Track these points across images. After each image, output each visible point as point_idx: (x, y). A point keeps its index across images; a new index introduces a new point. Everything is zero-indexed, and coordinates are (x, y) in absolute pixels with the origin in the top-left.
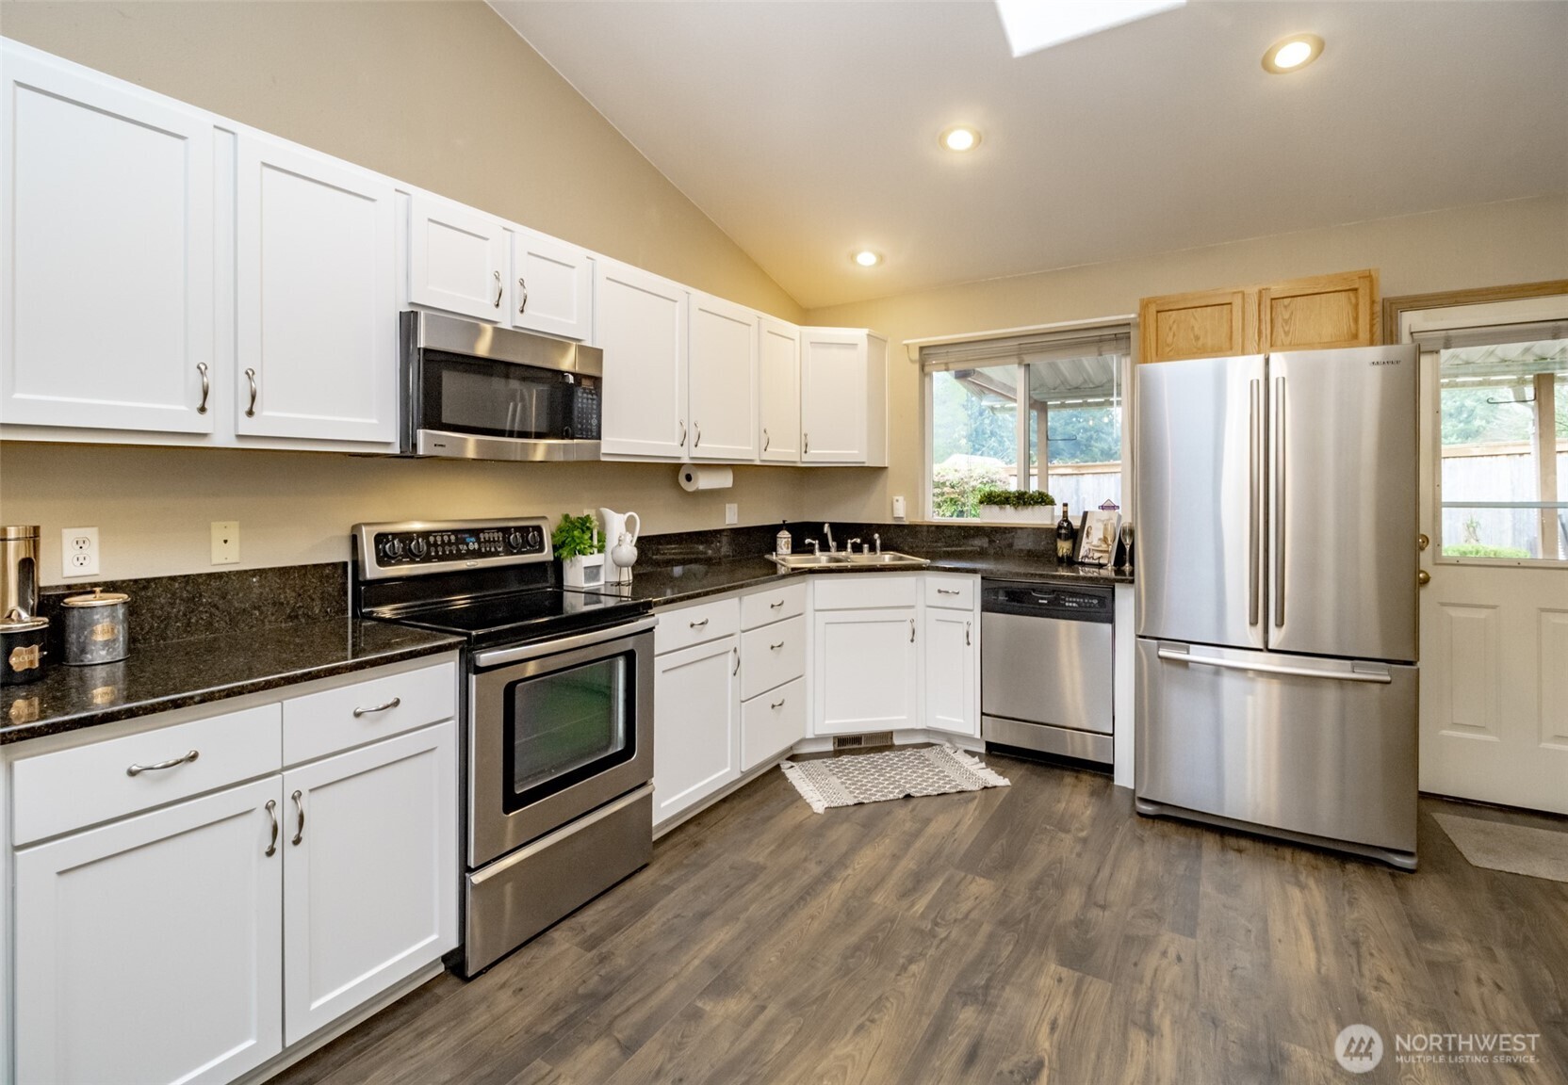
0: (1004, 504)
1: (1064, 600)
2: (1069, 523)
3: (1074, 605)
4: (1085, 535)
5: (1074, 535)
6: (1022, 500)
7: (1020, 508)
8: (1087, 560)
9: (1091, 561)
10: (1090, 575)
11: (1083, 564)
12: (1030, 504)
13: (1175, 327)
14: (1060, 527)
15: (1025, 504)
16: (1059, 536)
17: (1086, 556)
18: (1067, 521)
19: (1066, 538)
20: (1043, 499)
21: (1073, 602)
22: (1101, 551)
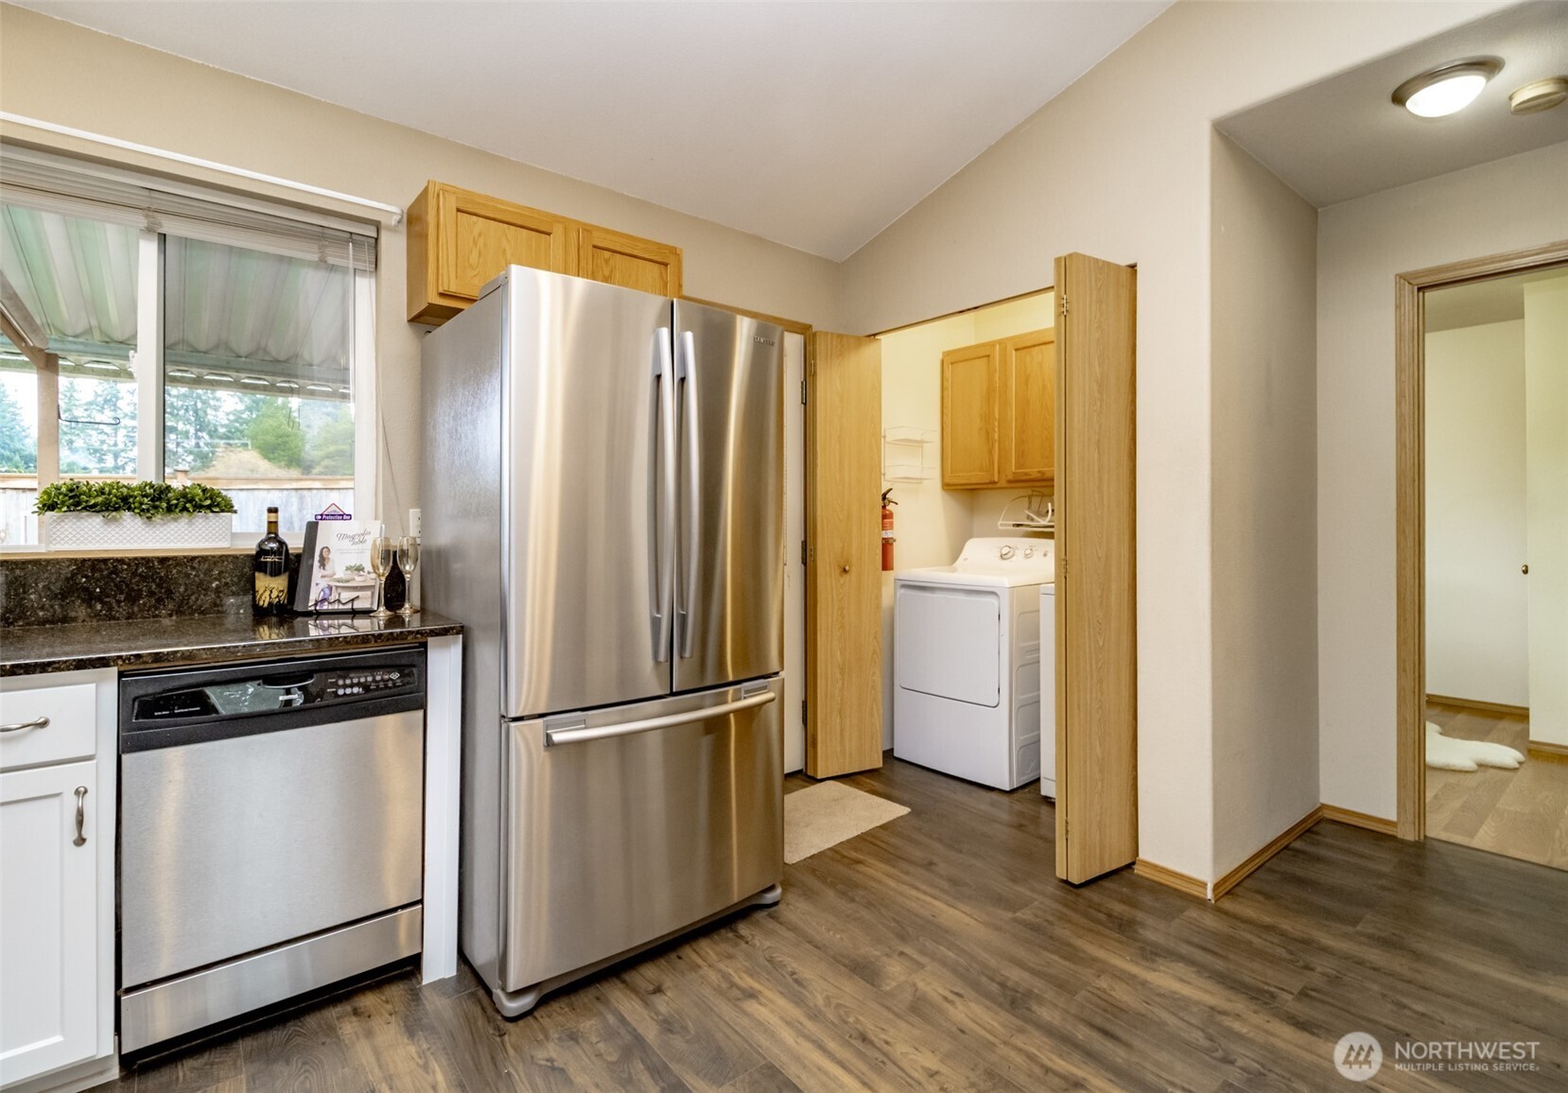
0: (116, 509)
1: (335, 685)
2: (282, 543)
3: (356, 690)
4: (316, 564)
5: (293, 566)
6: (159, 502)
7: (158, 518)
8: (326, 607)
9: (336, 607)
10: (334, 632)
11: (318, 614)
12: (185, 509)
13: (481, 242)
14: (262, 552)
15: (170, 509)
16: (261, 567)
17: (324, 600)
18: (276, 539)
19: (275, 572)
20: (210, 502)
21: (352, 686)
22: (355, 588)
